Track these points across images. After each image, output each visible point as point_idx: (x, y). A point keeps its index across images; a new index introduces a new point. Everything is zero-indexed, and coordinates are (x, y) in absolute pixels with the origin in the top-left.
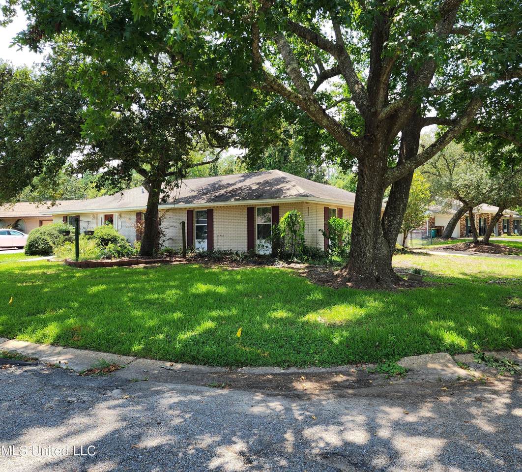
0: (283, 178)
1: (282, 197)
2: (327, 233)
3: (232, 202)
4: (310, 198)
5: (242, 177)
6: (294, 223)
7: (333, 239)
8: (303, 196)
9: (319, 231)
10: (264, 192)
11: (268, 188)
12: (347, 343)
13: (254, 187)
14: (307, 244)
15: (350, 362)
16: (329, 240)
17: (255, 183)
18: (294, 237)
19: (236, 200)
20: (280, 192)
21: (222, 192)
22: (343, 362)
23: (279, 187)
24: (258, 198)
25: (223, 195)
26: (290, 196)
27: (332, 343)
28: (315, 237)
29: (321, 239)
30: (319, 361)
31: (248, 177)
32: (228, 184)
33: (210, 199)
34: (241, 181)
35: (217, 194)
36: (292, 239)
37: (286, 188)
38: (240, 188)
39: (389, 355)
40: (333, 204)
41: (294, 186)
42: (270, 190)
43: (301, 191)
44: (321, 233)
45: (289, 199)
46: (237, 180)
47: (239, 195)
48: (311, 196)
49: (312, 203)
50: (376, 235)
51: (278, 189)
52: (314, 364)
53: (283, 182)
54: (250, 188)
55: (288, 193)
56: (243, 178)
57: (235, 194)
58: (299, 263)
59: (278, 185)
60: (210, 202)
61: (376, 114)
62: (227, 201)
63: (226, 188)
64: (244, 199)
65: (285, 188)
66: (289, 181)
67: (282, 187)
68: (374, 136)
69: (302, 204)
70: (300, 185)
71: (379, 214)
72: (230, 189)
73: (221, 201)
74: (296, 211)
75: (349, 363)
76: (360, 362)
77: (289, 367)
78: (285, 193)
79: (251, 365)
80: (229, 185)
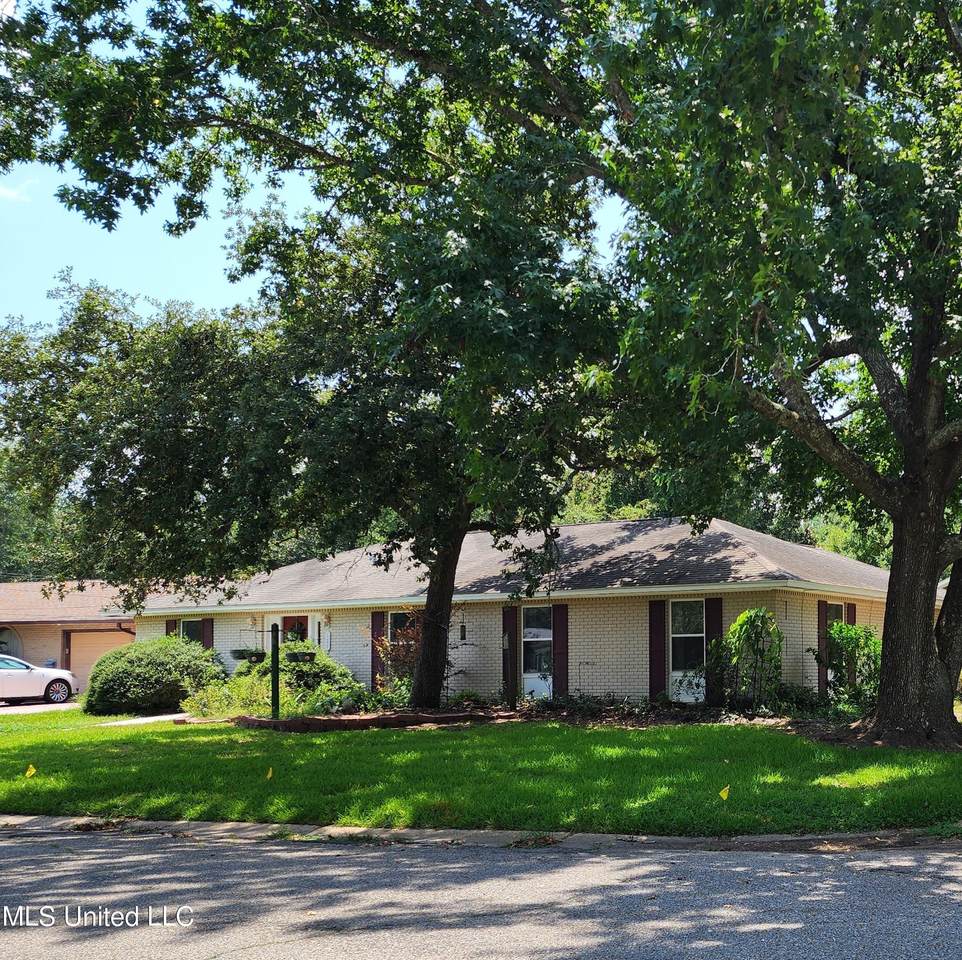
0: (725, 535)
1: (730, 580)
2: (824, 655)
3: (616, 590)
4: (790, 583)
5: (624, 529)
6: (758, 635)
7: (837, 669)
8: (776, 578)
9: (808, 651)
10: (687, 566)
11: (694, 558)
12: (885, 805)
13: (661, 556)
14: (783, 679)
15: (889, 826)
16: (829, 671)
17: (660, 546)
18: (759, 664)
19: (625, 585)
20: (723, 570)
21: (586, 564)
22: (880, 827)
23: (719, 556)
24: (676, 580)
25: (589, 572)
26: (747, 577)
27: (862, 805)
28: (799, 662)
29: (813, 668)
30: (846, 825)
31: (640, 531)
32: (593, 546)
33: (561, 581)
34: (623, 541)
35: (574, 570)
36: (755, 668)
37: (737, 559)
38: (626, 558)
39: (942, 816)
40: (839, 595)
41: (753, 555)
42: (699, 563)
43: (772, 567)
44: (811, 657)
45: (746, 583)
46: (613, 537)
47: (629, 573)
48: (794, 577)
49: (793, 593)
50: (926, 653)
51: (717, 560)
52: (837, 829)
53: (727, 545)
54: (652, 559)
55: (743, 571)
56: (626, 533)
57: (617, 570)
58: (771, 717)
59: (716, 551)
60: (562, 588)
61: (923, 439)
62: (604, 586)
63: (593, 555)
64: (644, 582)
65: (733, 560)
66: (740, 544)
67: (725, 558)
68: (921, 479)
69: (773, 594)
70: (764, 553)
71: (931, 618)
72: (603, 558)
73: (590, 587)
74: (764, 609)
75: (887, 827)
76: (902, 826)
77: (803, 834)
78: (736, 572)
79: (749, 833)
80: (596, 550)
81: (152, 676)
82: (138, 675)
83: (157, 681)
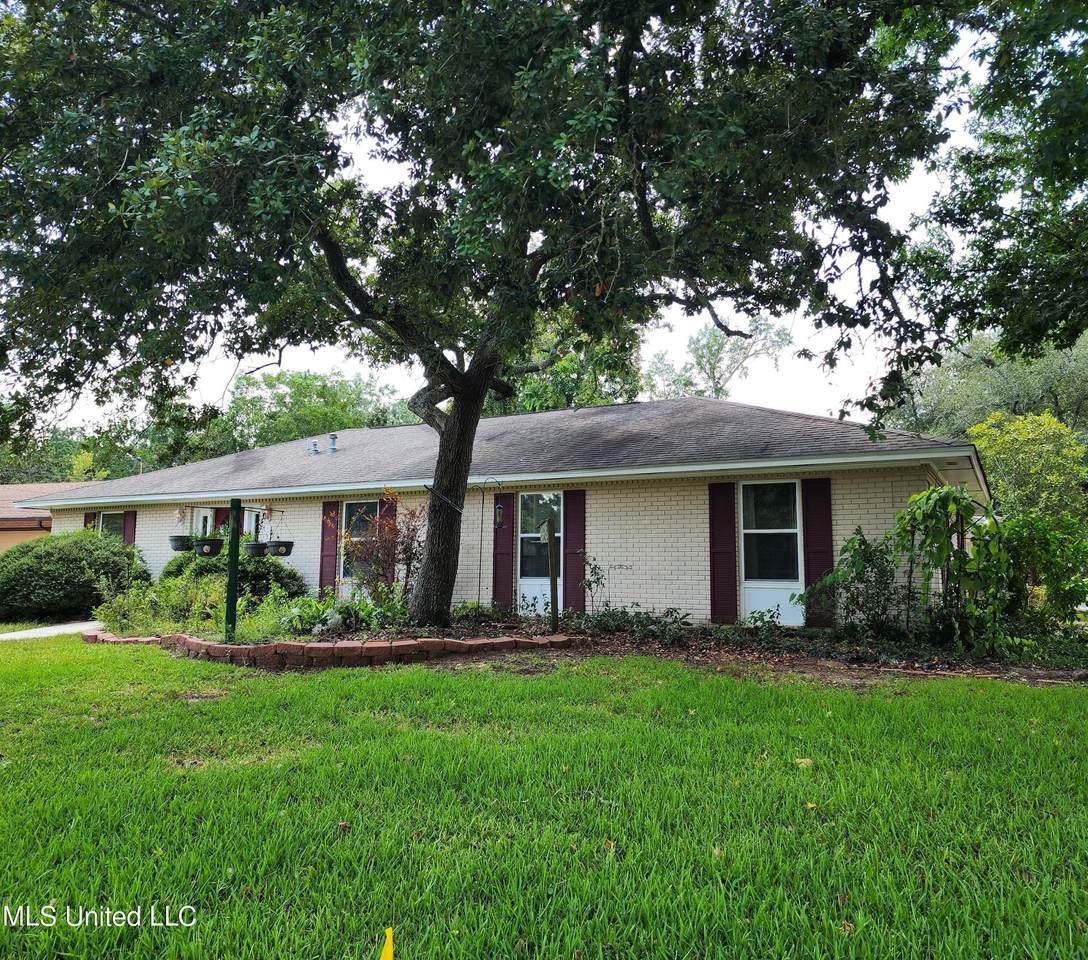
81: (62, 575)
82: (46, 573)
83: (68, 582)
